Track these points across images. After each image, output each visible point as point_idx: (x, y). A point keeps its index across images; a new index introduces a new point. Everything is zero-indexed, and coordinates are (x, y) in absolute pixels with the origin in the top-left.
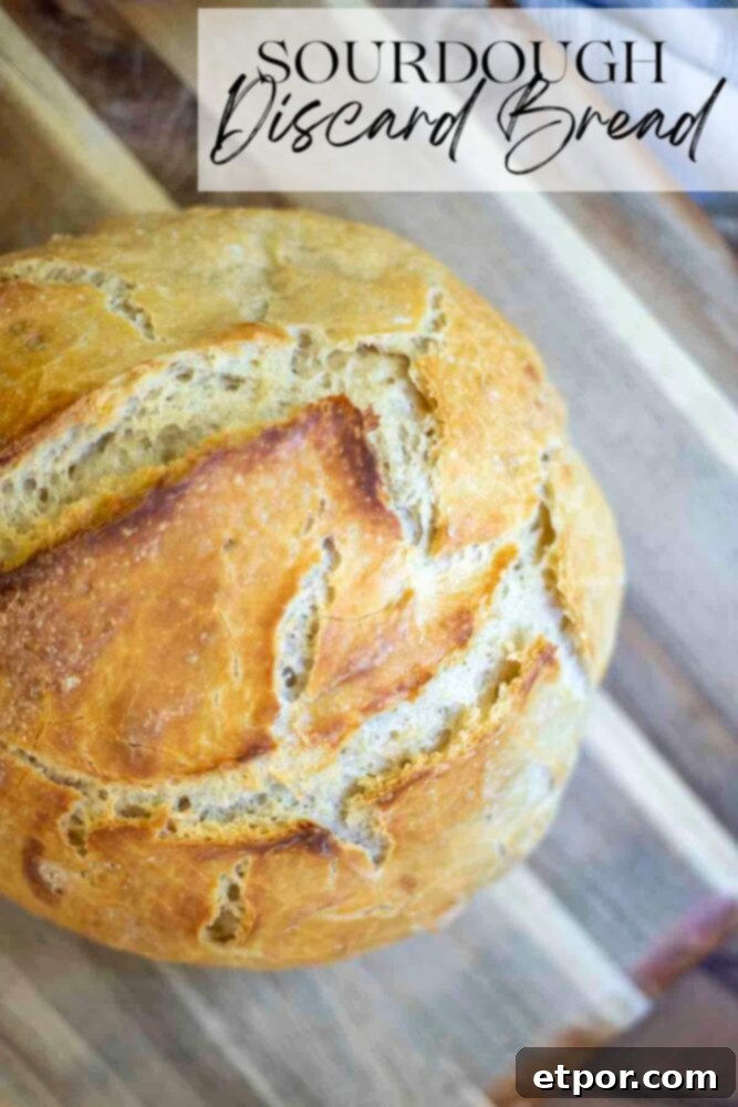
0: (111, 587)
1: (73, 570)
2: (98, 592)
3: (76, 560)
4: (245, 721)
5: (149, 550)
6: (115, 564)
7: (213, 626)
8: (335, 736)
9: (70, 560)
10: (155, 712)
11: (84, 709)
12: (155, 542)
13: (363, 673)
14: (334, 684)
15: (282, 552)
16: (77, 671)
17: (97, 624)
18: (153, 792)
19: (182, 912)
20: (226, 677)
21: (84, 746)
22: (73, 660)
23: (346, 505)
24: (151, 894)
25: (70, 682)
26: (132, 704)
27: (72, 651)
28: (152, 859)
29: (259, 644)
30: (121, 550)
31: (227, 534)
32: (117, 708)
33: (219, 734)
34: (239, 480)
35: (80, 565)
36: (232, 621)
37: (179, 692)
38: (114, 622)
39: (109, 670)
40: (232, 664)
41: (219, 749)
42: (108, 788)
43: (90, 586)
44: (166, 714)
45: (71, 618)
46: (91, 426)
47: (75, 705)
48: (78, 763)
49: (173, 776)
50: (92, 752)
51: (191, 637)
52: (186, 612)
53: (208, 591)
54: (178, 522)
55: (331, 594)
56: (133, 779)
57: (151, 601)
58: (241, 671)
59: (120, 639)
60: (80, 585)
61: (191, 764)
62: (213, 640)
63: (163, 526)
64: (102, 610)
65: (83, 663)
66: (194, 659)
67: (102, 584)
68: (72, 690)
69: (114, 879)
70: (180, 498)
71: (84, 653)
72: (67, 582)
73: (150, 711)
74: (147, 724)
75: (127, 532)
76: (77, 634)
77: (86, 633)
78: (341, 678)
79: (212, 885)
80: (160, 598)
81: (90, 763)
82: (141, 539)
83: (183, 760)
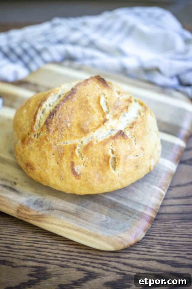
0: (70, 107)
1: (63, 106)
2: (68, 108)
3: (63, 104)
4: (102, 119)
5: (74, 99)
6: (69, 103)
7: (90, 106)
8: (118, 117)
9: (61, 105)
10: (86, 123)
11: (73, 127)
12: (75, 98)
13: (118, 107)
14: (114, 109)
15: (96, 94)
16: (69, 122)
17: (70, 113)
18: (91, 136)
19: (105, 160)
20: (95, 113)
21: (75, 134)
22: (68, 120)
23: (102, 87)
24: (98, 160)
25: (69, 125)
26: (81, 123)
27: (68, 119)
28: (95, 150)
29: (98, 106)
30: (70, 100)
31: (86, 94)
32: (79, 125)
33: (98, 122)
34: (84, 87)
35: (64, 105)
36: (93, 105)
37: (89, 118)
38: (73, 112)
39: (75, 120)
40: (95, 111)
41: (99, 124)
42: (82, 139)
43: (67, 108)
44: (88, 123)
45: (65, 114)
46: (57, 93)
47: (71, 128)
48: (76, 137)
49: (93, 131)
50: (77, 134)
51: (87, 109)
52: (84, 106)
53: (87, 102)
54: (77, 94)
55: (106, 98)
56: (87, 135)
57: (78, 107)
58: (97, 111)
59: (75, 115)
60: (65, 108)
61: (95, 128)
62: (91, 108)
63: (75, 95)
64: (70, 110)
65: (70, 120)
66: (89, 113)
67: (68, 107)
68: (70, 126)
69: (90, 161)
70: (76, 91)
71: (70, 119)
72: (63, 108)
73: (85, 123)
74: (85, 125)
75: (70, 97)
76: (67, 116)
77: (69, 116)
78: (114, 108)
79: (108, 150)
80: (79, 105)
81: (78, 136)
82: (72, 98)
83: (94, 128)
